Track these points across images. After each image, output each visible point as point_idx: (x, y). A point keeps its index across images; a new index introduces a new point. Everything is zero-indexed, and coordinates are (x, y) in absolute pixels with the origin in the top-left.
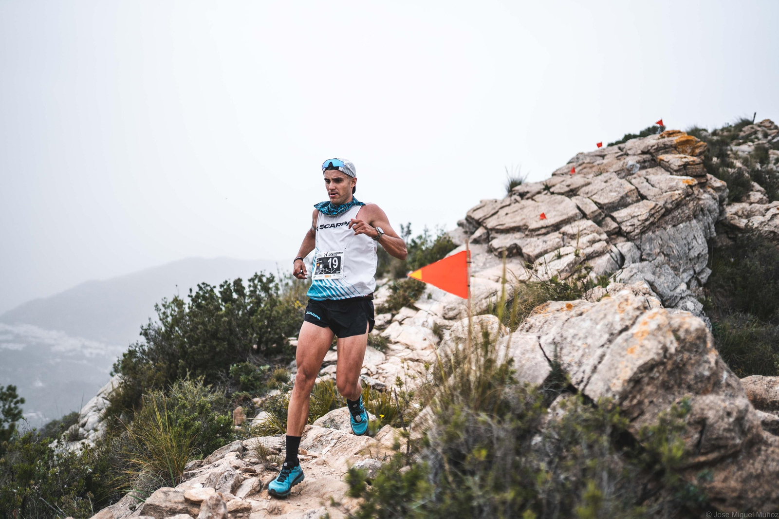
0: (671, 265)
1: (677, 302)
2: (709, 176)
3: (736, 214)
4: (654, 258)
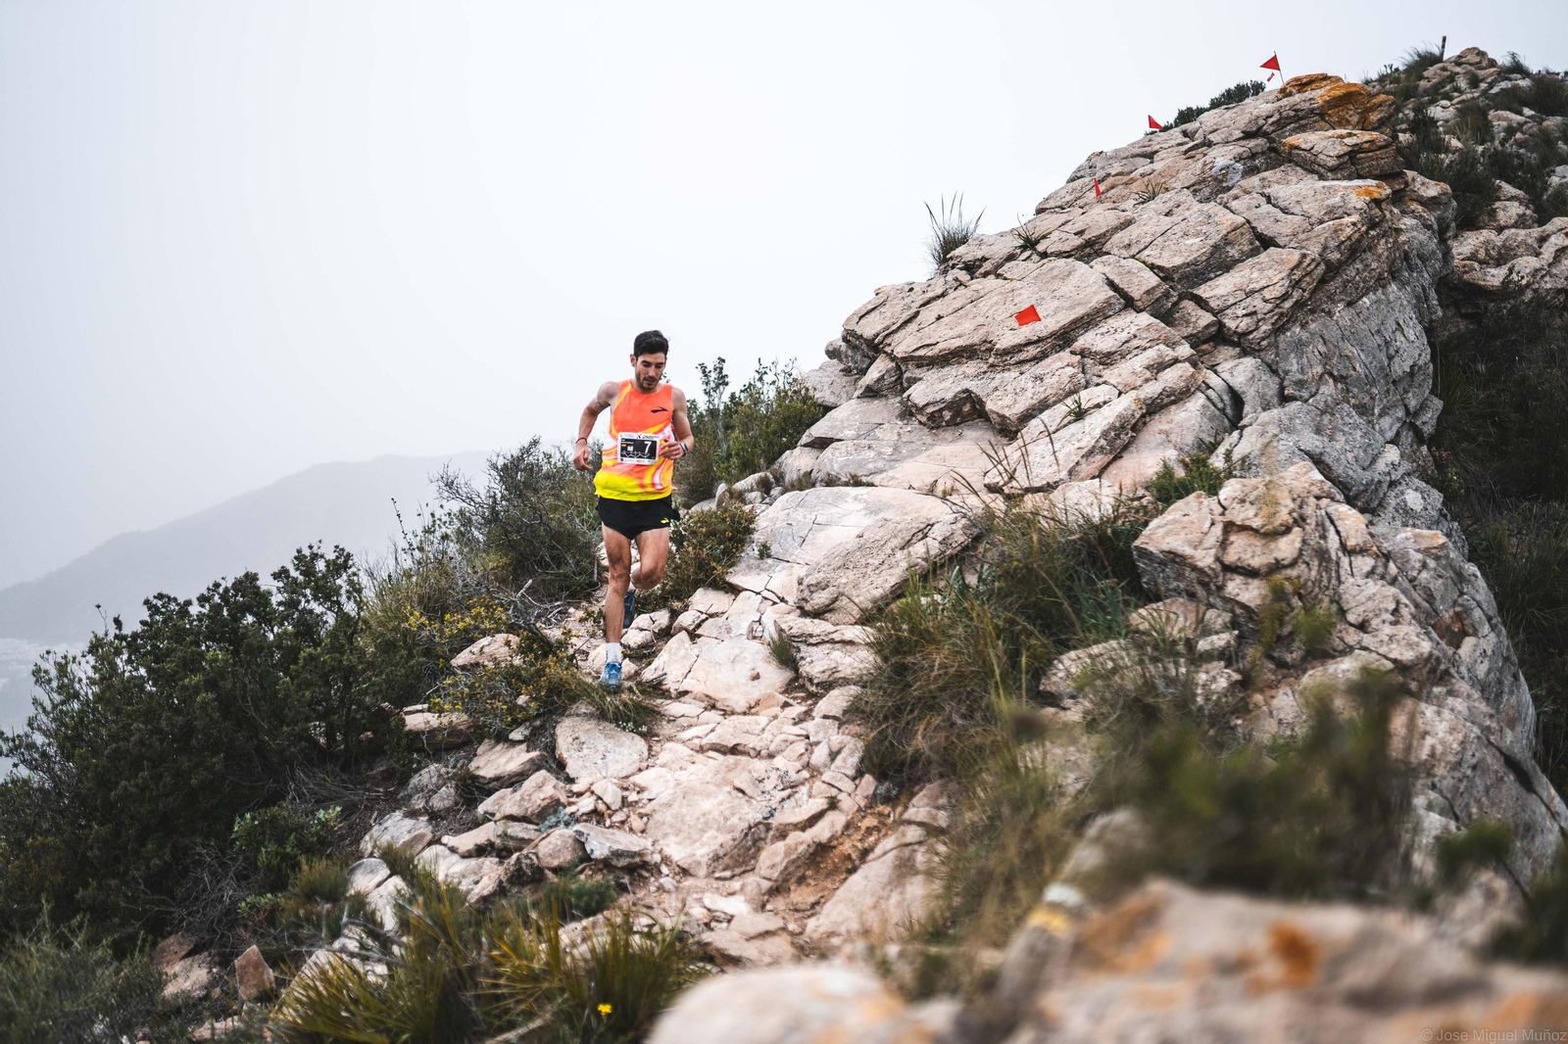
1: (1381, 495)
2: (1410, 174)
3: (1473, 257)
4: (1314, 390)
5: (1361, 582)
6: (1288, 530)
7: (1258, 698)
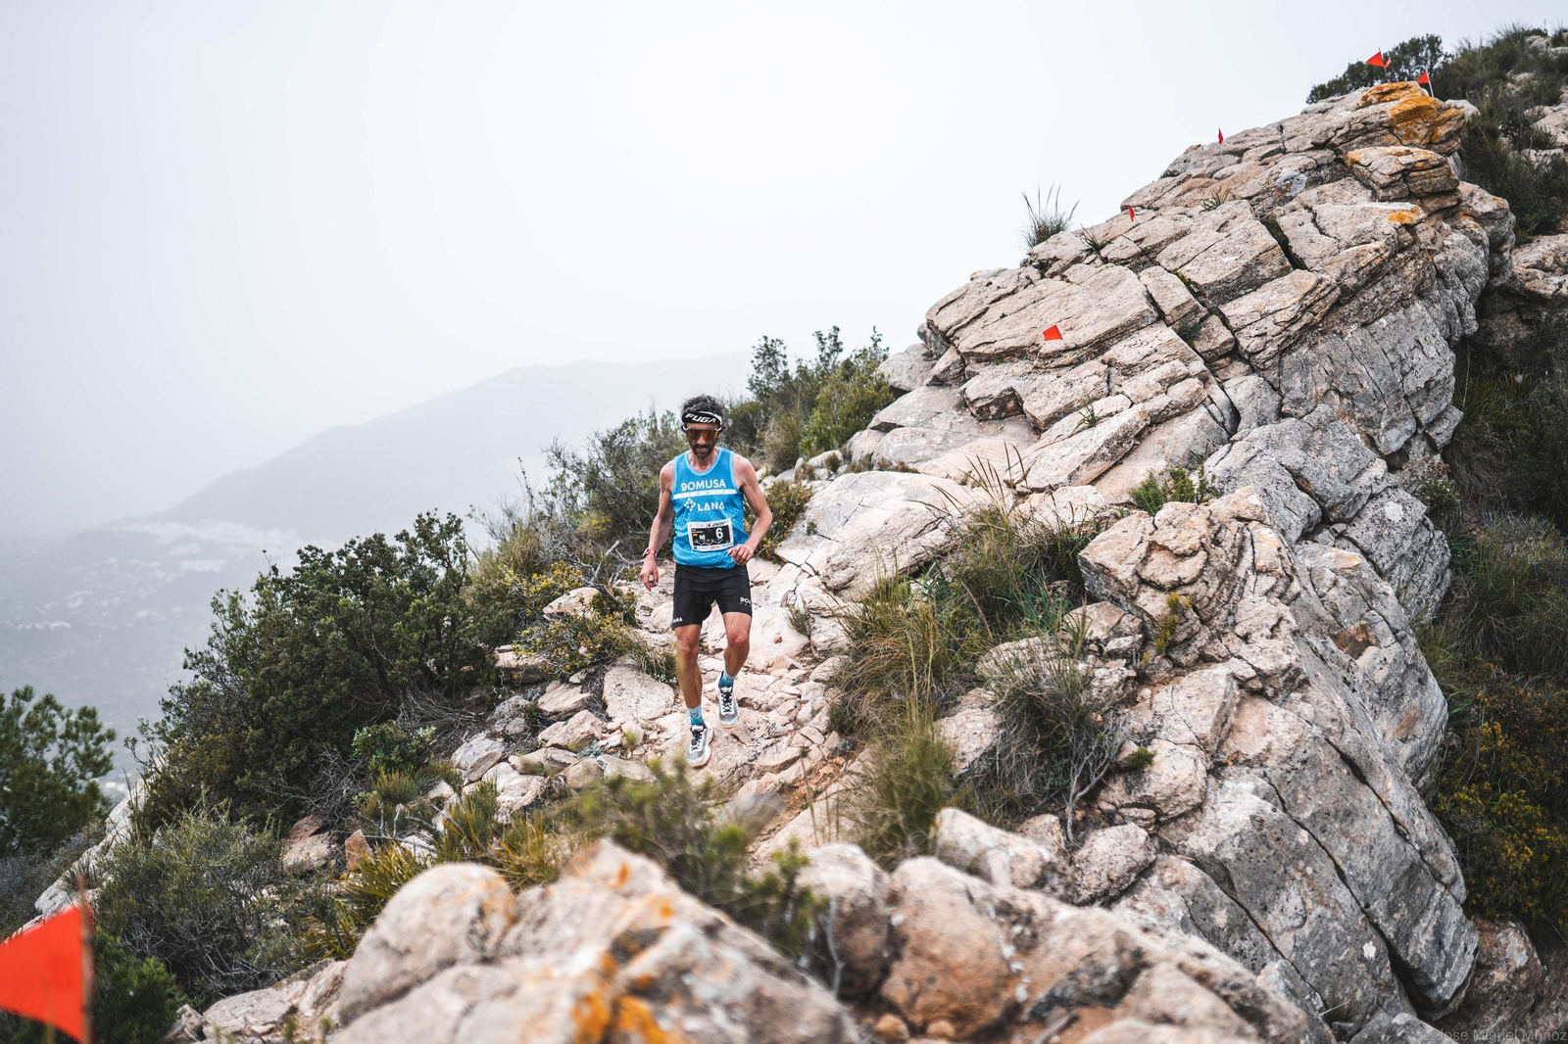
0: (1358, 415)
1: (1360, 506)
2: (1465, 188)
3: (1540, 265)
4: (1311, 408)
5: (1257, 598)
6: (1194, 553)
7: (1146, 692)
